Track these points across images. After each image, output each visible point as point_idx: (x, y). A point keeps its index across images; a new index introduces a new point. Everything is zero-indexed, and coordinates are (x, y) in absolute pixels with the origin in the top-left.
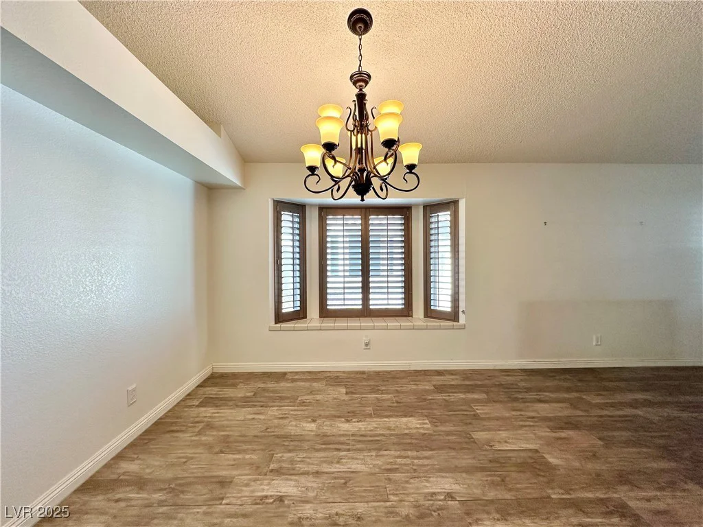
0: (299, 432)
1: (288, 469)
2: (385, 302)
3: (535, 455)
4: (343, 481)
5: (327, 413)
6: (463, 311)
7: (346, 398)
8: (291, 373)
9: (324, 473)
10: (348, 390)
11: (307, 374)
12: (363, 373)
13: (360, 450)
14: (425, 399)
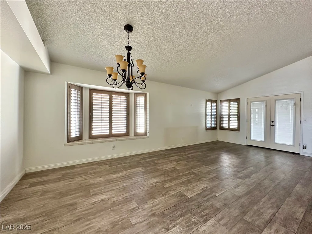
0: (96, 182)
1: (100, 192)
2: (119, 131)
3: (174, 168)
4: (123, 189)
5: (105, 174)
6: (148, 132)
7: (110, 168)
8: (77, 165)
9: (114, 189)
10: (109, 165)
11: (86, 164)
12: (112, 159)
13: (125, 180)
14: (139, 162)
